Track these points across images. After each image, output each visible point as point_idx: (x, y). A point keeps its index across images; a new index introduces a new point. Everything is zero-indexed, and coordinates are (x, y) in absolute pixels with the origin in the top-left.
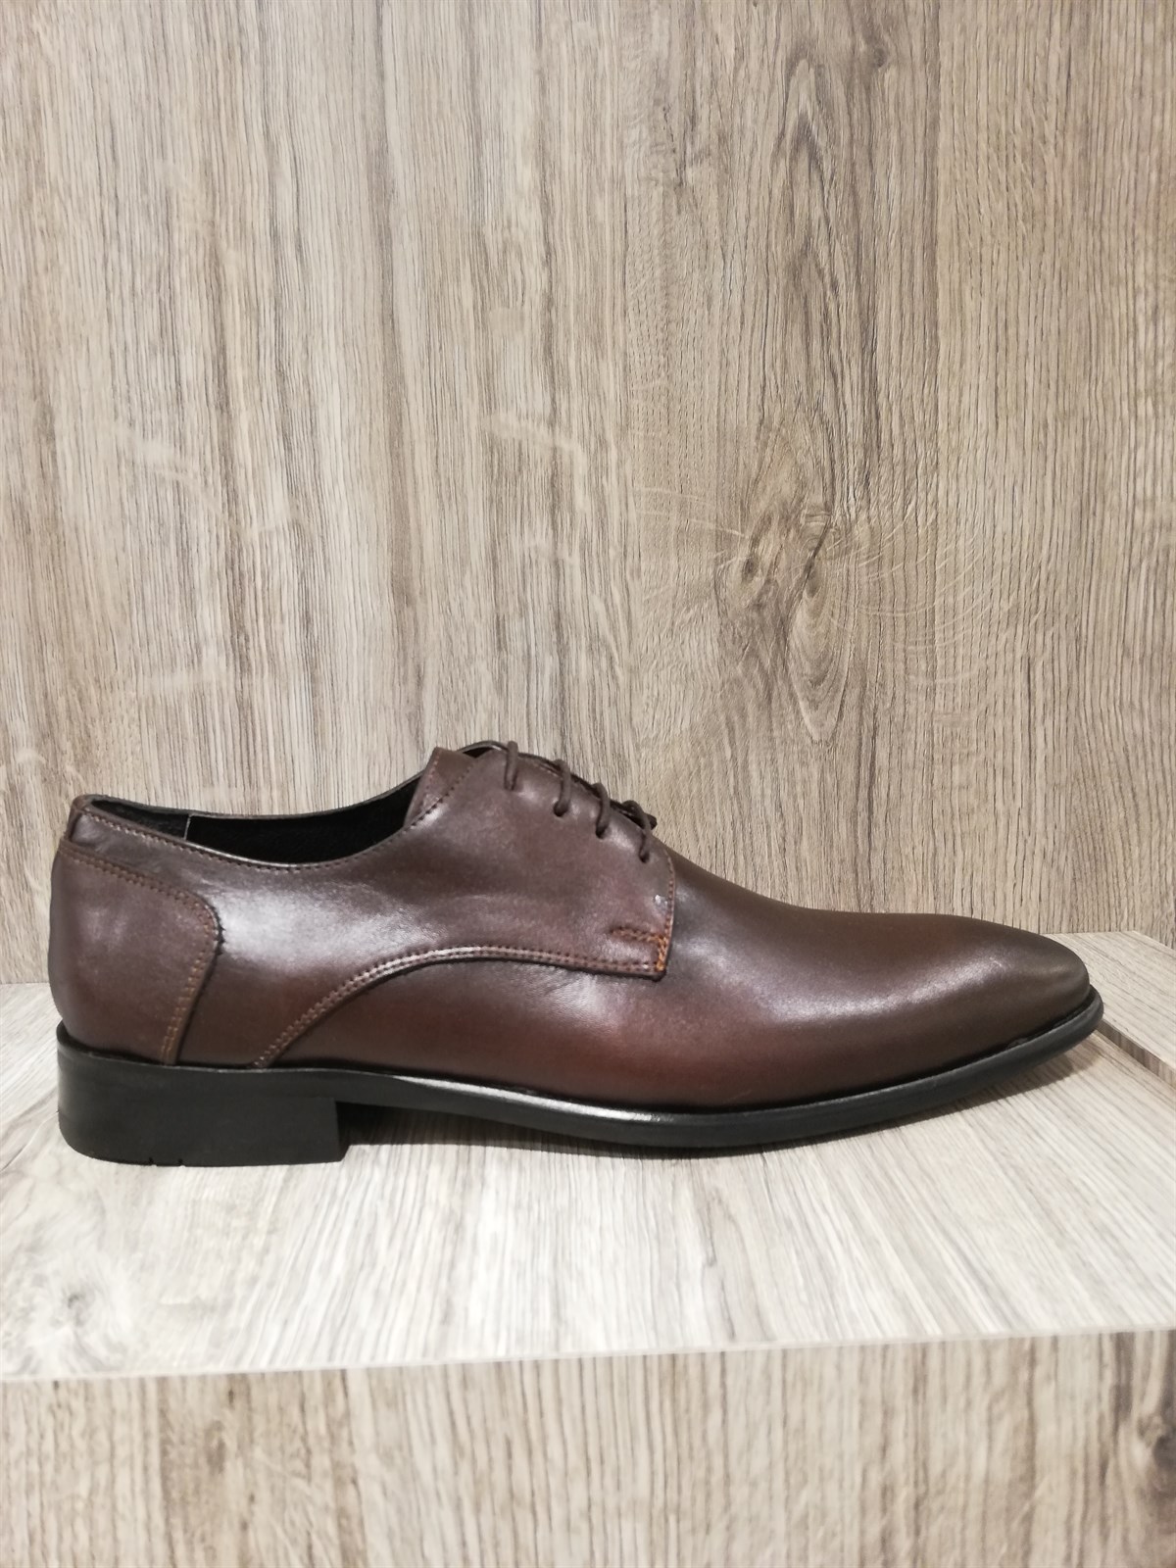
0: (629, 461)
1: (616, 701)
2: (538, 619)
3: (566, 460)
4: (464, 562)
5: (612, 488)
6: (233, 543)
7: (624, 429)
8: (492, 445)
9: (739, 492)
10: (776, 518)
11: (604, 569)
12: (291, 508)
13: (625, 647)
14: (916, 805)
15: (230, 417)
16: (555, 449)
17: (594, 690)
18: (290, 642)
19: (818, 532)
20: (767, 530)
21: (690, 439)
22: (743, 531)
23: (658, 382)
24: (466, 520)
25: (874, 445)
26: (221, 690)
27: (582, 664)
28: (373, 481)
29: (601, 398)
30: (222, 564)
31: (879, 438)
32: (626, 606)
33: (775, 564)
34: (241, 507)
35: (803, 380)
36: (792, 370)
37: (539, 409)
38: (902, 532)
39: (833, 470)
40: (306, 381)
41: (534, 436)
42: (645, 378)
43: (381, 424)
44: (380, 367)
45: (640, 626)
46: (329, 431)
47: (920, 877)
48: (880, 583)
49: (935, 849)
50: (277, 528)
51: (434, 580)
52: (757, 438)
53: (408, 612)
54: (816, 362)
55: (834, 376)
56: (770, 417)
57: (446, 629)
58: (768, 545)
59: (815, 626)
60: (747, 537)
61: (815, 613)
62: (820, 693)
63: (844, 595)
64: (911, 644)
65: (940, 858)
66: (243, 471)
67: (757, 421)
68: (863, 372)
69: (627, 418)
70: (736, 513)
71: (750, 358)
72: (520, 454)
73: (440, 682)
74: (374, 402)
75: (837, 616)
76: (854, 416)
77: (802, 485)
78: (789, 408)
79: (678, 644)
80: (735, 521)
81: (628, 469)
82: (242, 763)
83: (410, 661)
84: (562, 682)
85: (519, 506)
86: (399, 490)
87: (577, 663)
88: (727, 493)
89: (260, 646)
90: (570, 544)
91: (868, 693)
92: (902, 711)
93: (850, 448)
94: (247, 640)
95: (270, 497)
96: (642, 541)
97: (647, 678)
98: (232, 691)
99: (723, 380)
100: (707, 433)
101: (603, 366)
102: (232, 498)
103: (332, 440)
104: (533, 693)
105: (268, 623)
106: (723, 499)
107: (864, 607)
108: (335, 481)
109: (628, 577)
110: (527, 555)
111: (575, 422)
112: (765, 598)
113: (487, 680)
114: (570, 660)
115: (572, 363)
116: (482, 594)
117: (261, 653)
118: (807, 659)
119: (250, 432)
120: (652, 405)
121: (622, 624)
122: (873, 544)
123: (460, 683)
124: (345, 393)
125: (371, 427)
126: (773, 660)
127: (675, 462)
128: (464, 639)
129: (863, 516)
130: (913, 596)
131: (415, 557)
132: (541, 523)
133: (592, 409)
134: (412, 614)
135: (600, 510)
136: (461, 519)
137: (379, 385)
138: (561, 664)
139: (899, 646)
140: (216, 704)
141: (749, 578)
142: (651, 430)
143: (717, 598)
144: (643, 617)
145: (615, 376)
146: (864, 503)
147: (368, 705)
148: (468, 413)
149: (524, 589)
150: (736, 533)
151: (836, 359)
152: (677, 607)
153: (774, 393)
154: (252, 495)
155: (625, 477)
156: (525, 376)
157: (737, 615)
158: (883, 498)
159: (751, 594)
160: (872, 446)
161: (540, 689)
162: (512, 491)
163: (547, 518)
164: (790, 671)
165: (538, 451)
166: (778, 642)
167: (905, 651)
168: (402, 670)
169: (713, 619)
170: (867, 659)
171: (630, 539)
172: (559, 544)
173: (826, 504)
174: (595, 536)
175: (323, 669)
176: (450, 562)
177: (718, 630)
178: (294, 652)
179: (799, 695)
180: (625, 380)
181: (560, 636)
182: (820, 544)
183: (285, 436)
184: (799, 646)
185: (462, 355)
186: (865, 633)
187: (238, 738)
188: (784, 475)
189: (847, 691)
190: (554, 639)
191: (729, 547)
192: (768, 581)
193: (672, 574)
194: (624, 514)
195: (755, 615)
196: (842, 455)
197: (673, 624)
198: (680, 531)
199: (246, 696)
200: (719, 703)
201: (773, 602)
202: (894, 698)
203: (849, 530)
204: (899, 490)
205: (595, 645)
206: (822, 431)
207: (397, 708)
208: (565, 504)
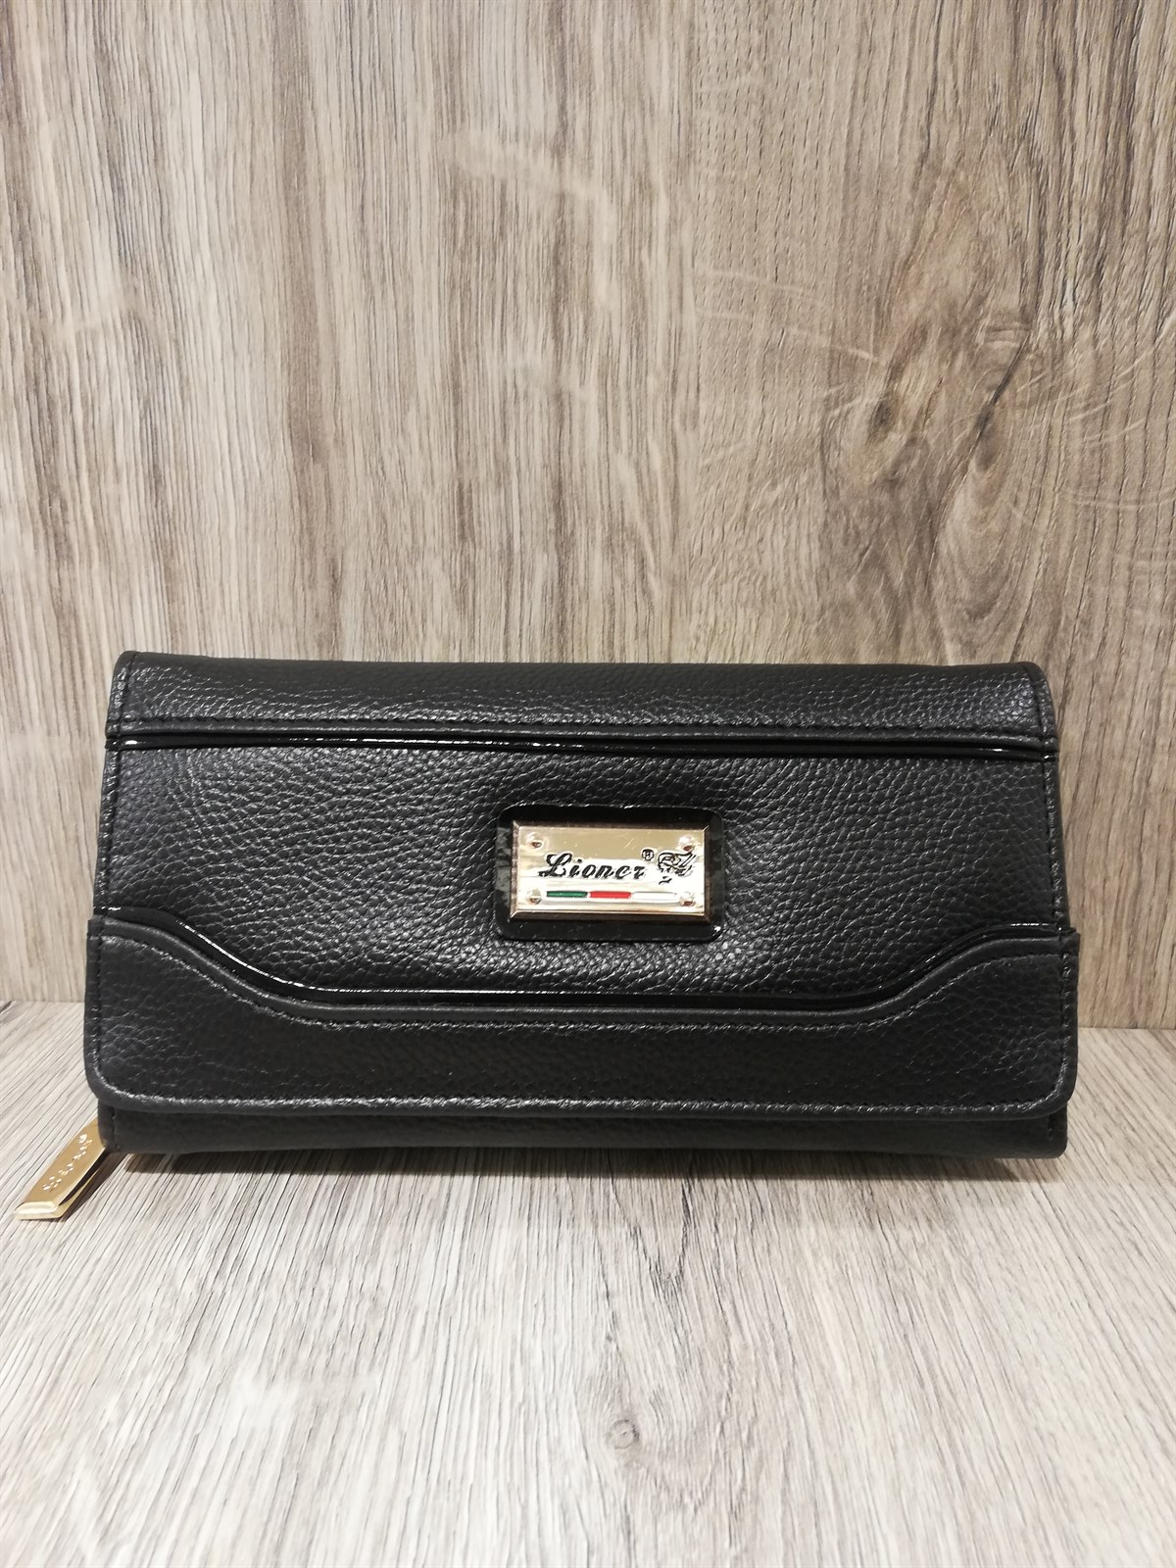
0: (688, 222)
1: (647, 631)
2: (526, 491)
3: (580, 216)
4: (405, 391)
5: (657, 266)
6: (35, 349)
7: (683, 163)
8: (455, 188)
9: (876, 281)
10: (935, 332)
11: (637, 410)
12: (126, 291)
13: (665, 545)
14: (1117, 816)
15: (22, 134)
16: (562, 197)
17: (612, 611)
18: (130, 514)
19: (1005, 359)
20: (918, 352)
21: (798, 186)
22: (876, 352)
23: (746, 79)
24: (409, 319)
25: (1118, 208)
26: (29, 586)
27: (594, 568)
28: (258, 248)
29: (647, 108)
30: (21, 383)
31: (1127, 194)
32: (671, 474)
33: (926, 412)
34: (46, 289)
35: (1002, 82)
36: (985, 65)
37: (537, 122)
38: (1150, 365)
39: (1041, 249)
40: (145, 70)
41: (527, 171)
42: (723, 70)
43: (269, 147)
44: (268, 44)
45: (693, 510)
46: (184, 160)
47: (1110, 923)
48: (1102, 449)
49: (1140, 884)
50: (104, 326)
51: (356, 421)
52: (914, 188)
53: (315, 471)
54: (1030, 52)
55: (1060, 78)
56: (939, 148)
57: (377, 502)
58: (918, 378)
59: (984, 520)
60: (883, 363)
61: (987, 498)
62: (981, 632)
63: (1040, 469)
64: (1142, 556)
65: (1146, 898)
66: (47, 227)
67: (917, 155)
68: (1111, 71)
69: (689, 144)
70: (868, 321)
71: (912, 39)
72: (503, 205)
73: (367, 588)
74: (258, 106)
75: (1023, 505)
76: (1088, 151)
77: (986, 274)
78: (975, 133)
79: (753, 542)
80: (863, 335)
81: (686, 237)
82: (65, 699)
83: (320, 552)
84: (562, 596)
85: (499, 297)
86: (299, 263)
87: (586, 567)
88: (853, 284)
89: (84, 518)
90: (582, 364)
91: (1061, 634)
92: (1113, 667)
93: (1075, 211)
94: (64, 508)
95: (91, 271)
96: (704, 361)
97: (699, 595)
98: (45, 589)
99: (862, 80)
100: (826, 177)
101: (651, 45)
102: (32, 273)
103: (190, 173)
104: (516, 612)
105: (95, 483)
106: (847, 293)
107: (1071, 491)
108: (195, 245)
109: (677, 426)
110: (510, 381)
111: (598, 149)
112: (904, 469)
113: (442, 589)
114: (576, 560)
115: (597, 41)
116: (435, 445)
117: (86, 529)
118: (966, 572)
119: (55, 160)
120: (733, 122)
121: (663, 504)
122: (1097, 383)
123: (400, 592)
124: (209, 91)
125: (253, 152)
126: (909, 574)
127: (767, 226)
128: (406, 519)
129: (1086, 334)
130: (1155, 477)
131: (326, 379)
132: (535, 327)
133: (628, 125)
134: (321, 476)
135: (634, 307)
136: (402, 316)
137: (266, 77)
138: (561, 567)
139: (1123, 559)
140: (22, 608)
141: (880, 435)
142: (729, 165)
143: (824, 467)
144: (699, 494)
145: (671, 67)
146: (1089, 311)
147: (255, 619)
148: (416, 127)
149: (505, 438)
150: (866, 355)
151: (1065, 47)
152: (756, 480)
153: (949, 105)
154: (62, 269)
155: (681, 249)
156: (515, 61)
157: (855, 496)
158: (1123, 304)
159: (881, 461)
160: (1114, 208)
161: (527, 608)
162: (488, 270)
163: (544, 320)
164: (935, 592)
165: (533, 202)
166: (919, 544)
167: (1130, 568)
168: (306, 565)
169: (814, 504)
170: (1065, 579)
171: (684, 359)
172: (564, 366)
173: (1023, 309)
174: (625, 351)
175: (184, 559)
176: (384, 390)
177: (820, 521)
178: (137, 529)
179: (946, 632)
180: (689, 74)
181: (560, 521)
182: (1007, 380)
183: (112, 165)
184: (955, 553)
185: (407, 24)
186: (1067, 537)
187: (57, 661)
188: (955, 255)
189: (1027, 631)
190: (551, 526)
191: (851, 379)
192: (912, 441)
193: (750, 423)
194: (676, 317)
195: (884, 498)
196: (1059, 222)
197: (747, 508)
198: (769, 349)
199: (66, 597)
200: (814, 639)
201: (919, 477)
202: (1103, 644)
203: (1059, 357)
204: (1152, 291)
205: (618, 538)
206: (1029, 179)
207: (300, 624)
208: (576, 295)
